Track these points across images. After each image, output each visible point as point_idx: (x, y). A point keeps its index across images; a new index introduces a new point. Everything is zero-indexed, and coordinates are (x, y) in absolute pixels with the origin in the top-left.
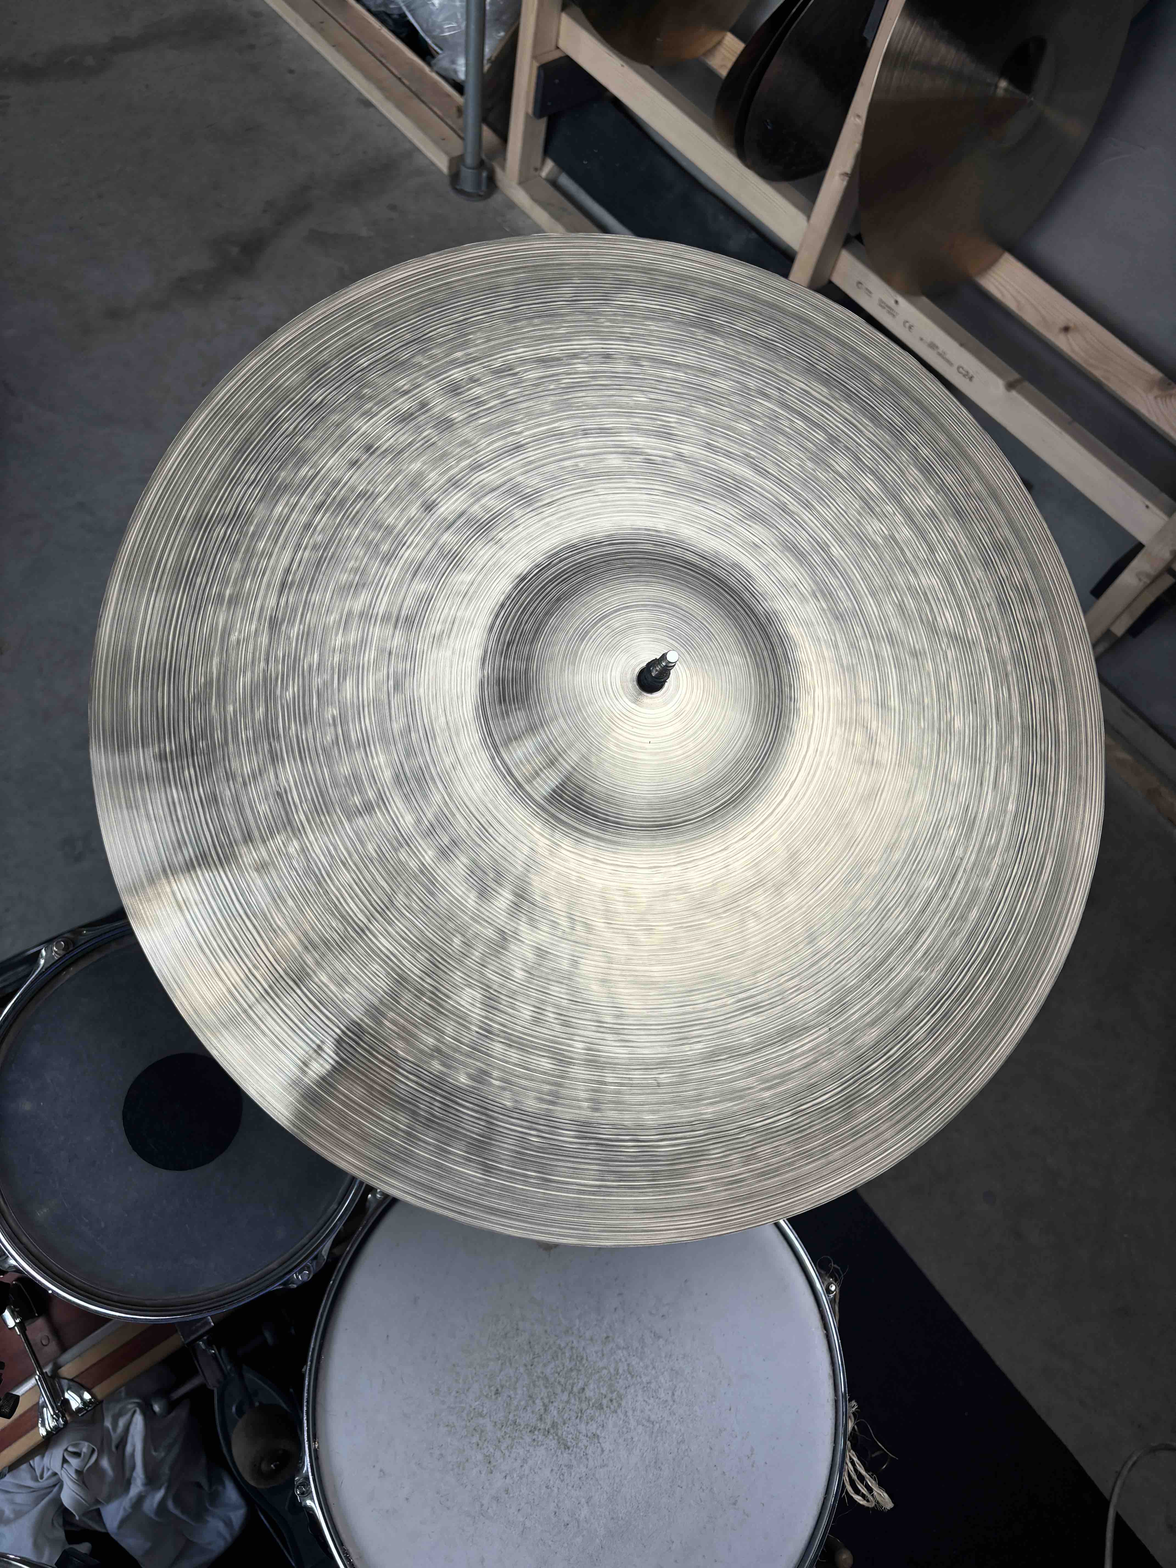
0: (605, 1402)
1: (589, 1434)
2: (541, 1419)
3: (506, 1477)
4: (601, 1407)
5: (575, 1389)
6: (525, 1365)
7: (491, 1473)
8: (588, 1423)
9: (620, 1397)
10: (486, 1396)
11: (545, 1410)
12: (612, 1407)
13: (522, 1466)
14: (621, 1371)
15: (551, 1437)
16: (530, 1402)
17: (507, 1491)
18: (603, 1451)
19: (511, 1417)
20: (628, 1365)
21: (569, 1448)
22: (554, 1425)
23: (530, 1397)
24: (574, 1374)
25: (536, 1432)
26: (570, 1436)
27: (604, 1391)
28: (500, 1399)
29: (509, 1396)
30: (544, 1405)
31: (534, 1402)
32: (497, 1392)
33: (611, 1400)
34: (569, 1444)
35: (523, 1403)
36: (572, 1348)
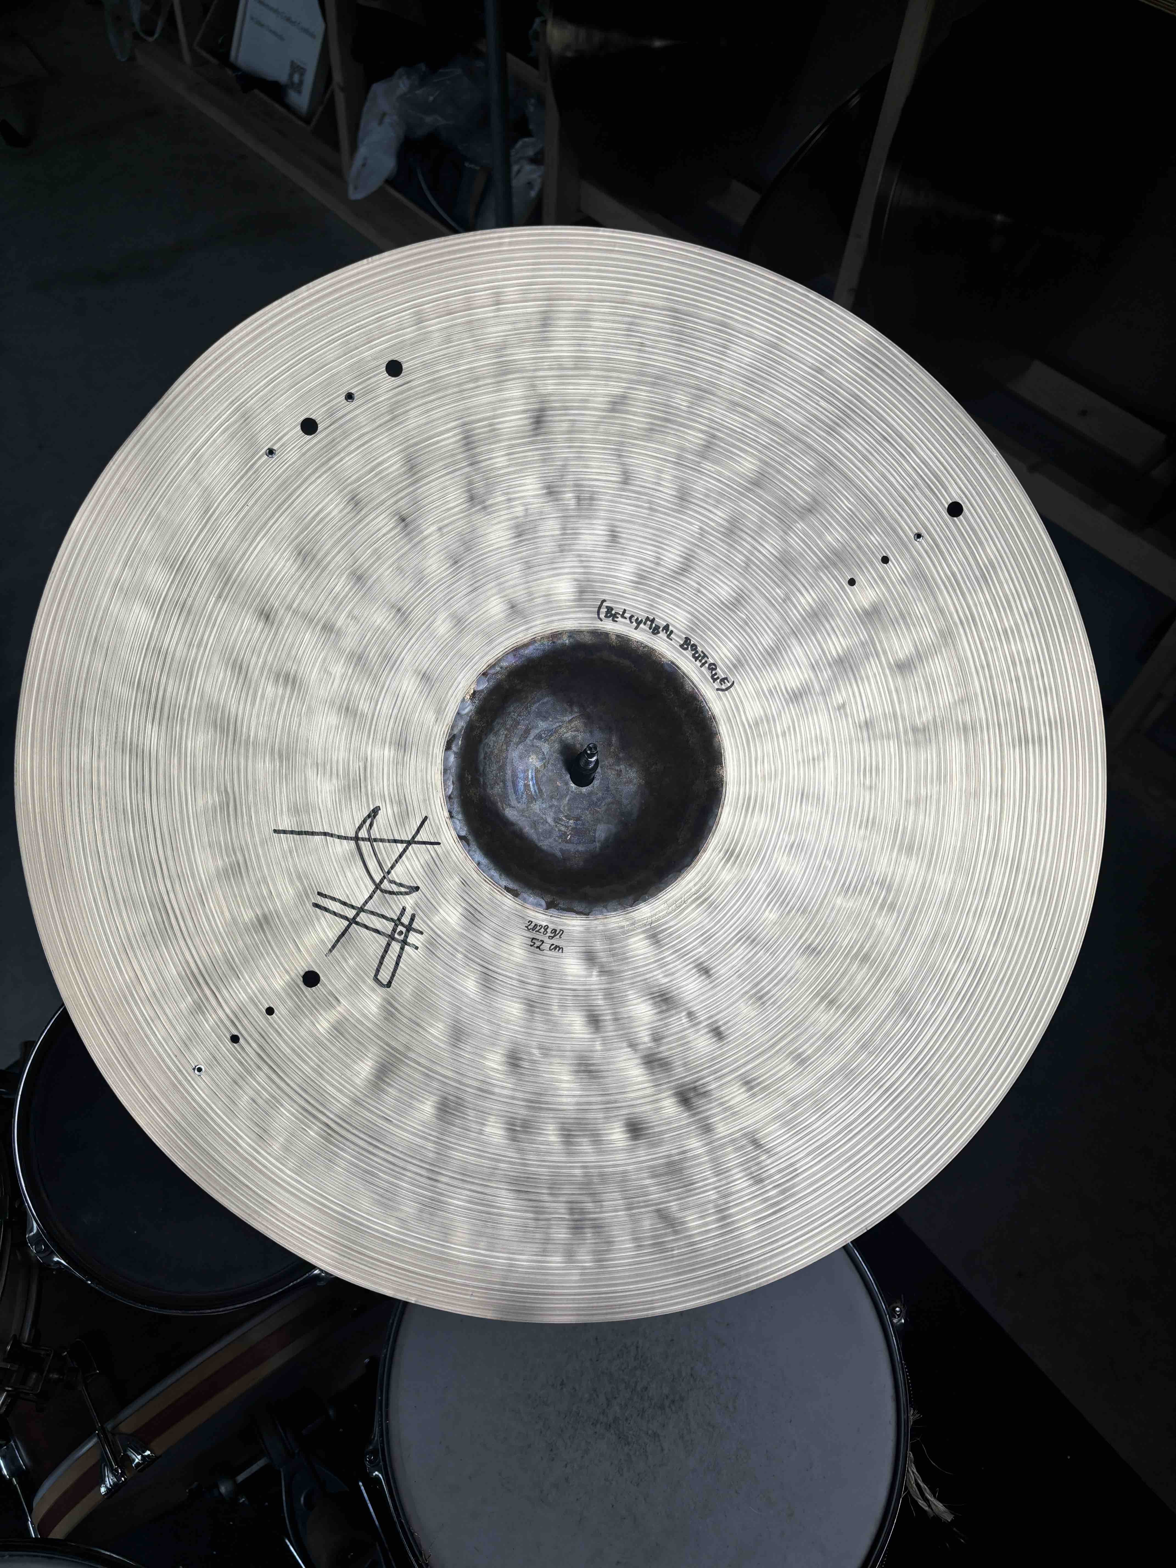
0: (667, 1403)
1: (650, 1432)
2: (603, 1413)
3: (566, 1466)
4: (662, 1407)
5: (639, 1388)
6: (591, 1360)
7: (553, 1460)
8: (648, 1421)
9: (682, 1399)
10: (553, 1385)
11: (608, 1405)
12: (673, 1408)
13: (582, 1457)
14: (684, 1374)
15: (612, 1431)
16: (595, 1396)
17: (567, 1480)
18: (662, 1450)
19: (574, 1409)
20: (692, 1369)
21: (629, 1444)
22: (616, 1419)
23: (595, 1390)
24: (638, 1373)
25: (598, 1426)
26: (631, 1432)
27: (666, 1390)
28: (565, 1390)
29: (574, 1388)
30: (607, 1399)
31: (597, 1396)
32: (562, 1384)
33: (673, 1402)
34: (630, 1440)
35: (587, 1396)
36: (637, 1347)
